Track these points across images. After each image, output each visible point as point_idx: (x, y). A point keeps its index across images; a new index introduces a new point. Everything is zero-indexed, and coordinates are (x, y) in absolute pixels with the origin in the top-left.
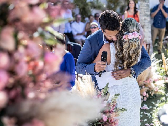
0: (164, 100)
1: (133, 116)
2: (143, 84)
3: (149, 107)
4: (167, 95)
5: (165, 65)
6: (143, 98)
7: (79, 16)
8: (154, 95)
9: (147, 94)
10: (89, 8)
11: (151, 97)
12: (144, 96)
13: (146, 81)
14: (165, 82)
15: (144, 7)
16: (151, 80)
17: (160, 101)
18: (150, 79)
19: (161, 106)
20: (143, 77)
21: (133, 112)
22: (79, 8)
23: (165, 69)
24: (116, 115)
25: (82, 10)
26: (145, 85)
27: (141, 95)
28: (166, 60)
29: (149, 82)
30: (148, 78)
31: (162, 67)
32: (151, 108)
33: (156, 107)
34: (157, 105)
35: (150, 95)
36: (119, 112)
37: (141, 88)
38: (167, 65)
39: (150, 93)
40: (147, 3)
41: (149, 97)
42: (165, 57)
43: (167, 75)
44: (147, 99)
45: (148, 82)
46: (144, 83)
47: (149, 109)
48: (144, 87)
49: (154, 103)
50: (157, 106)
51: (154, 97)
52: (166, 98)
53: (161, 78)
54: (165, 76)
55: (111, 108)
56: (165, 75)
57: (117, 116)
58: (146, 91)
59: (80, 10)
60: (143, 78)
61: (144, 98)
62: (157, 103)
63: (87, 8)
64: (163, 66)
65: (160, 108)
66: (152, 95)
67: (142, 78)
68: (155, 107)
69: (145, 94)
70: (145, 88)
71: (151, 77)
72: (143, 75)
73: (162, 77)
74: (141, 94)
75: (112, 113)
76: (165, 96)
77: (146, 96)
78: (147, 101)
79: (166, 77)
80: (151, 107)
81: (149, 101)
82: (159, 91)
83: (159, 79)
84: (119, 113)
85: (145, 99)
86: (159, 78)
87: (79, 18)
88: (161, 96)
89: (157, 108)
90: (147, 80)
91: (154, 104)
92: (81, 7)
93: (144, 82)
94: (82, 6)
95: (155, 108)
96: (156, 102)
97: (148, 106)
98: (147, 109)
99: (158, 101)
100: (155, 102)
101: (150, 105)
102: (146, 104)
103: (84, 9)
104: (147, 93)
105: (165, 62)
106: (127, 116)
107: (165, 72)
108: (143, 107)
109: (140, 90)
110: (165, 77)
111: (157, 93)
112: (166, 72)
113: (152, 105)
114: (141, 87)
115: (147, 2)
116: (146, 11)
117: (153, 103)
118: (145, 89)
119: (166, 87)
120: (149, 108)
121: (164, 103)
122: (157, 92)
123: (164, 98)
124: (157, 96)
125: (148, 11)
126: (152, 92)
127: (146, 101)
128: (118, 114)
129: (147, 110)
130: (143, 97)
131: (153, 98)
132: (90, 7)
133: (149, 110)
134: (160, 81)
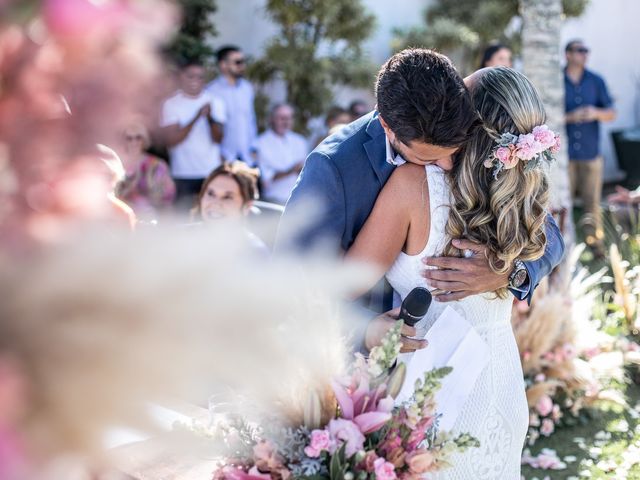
0: (622, 433)
1: (496, 470)
2: (538, 368)
3: (562, 460)
4: (634, 413)
5: (623, 291)
6: (536, 422)
7: (287, 111)
8: (584, 412)
9: (557, 409)
10: (323, 81)
11: (570, 421)
12: (544, 413)
13: (550, 356)
14: (624, 360)
15: (541, 71)
16: (569, 352)
17: (609, 436)
18: (567, 347)
19: (612, 453)
20: (537, 338)
21: (497, 450)
22: (287, 78)
23: (627, 311)
24: (432, 464)
25: (296, 89)
26: (546, 371)
27: (532, 410)
28: (631, 274)
29: (564, 359)
30: (558, 345)
31: (611, 300)
32: (573, 463)
33: (593, 460)
34: (594, 451)
35: (566, 410)
36: (445, 449)
37: (529, 382)
38: (631, 292)
39: (569, 403)
40: (554, 53)
41: (561, 419)
42: (626, 264)
43: (631, 332)
44: (557, 428)
45: (558, 359)
46: (545, 362)
47: (562, 466)
48: (541, 377)
49: (585, 443)
50: (594, 456)
51: (584, 420)
52: (632, 424)
53: (610, 347)
54: (627, 337)
55: (412, 430)
56: (627, 333)
57: (438, 468)
58: (553, 393)
59: (289, 88)
60: (540, 343)
61: (541, 425)
62: (598, 443)
63: (315, 79)
64: (617, 298)
65: (610, 461)
66: (575, 410)
67: (535, 343)
68: (588, 458)
69: (546, 406)
70: (546, 380)
71: (571, 340)
72: (538, 331)
73: (612, 339)
74: (532, 404)
75: (417, 454)
76: (626, 415)
77: (550, 415)
78: (555, 437)
79: (631, 341)
80: (571, 459)
81: (562, 434)
82: (602, 395)
83: (603, 350)
84: (447, 454)
85: (548, 427)
86: (604, 346)
87: (284, 118)
88: (611, 415)
89: (595, 461)
90: (553, 351)
91: (582, 446)
92: (293, 76)
93: (542, 357)
94: (297, 70)
95: (589, 463)
96: (591, 439)
97: (561, 457)
98: (555, 467)
99: (601, 435)
100: (589, 440)
101: (568, 451)
102: (551, 448)
103: (304, 83)
104: (554, 401)
105: (626, 282)
106: (476, 468)
107: (625, 321)
108: (541, 457)
109: (527, 389)
110: (624, 343)
111: (596, 405)
112: (629, 321)
113: (574, 450)
114: (529, 377)
115: (552, 49)
116: (550, 87)
117: (581, 443)
118: (547, 386)
119: (629, 381)
120: (566, 462)
121: (624, 442)
122: (595, 398)
123: (622, 426)
124: (595, 415)
125: (555, 86)
126: (573, 400)
127: (551, 434)
128: (441, 458)
129: (557, 471)
130: (541, 418)
131: (579, 424)
132: (328, 77)
133: (563, 470)
134: (604, 355)
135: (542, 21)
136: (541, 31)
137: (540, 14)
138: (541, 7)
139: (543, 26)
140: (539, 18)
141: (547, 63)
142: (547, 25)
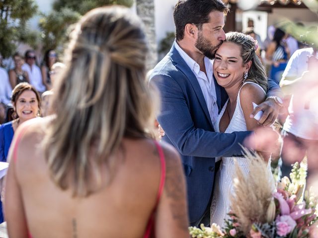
135: (147, 10)
136: (147, 16)
137: (146, 7)
138: (146, 4)
139: (147, 13)
140: (145, 9)
141: (150, 32)
142: (150, 13)
